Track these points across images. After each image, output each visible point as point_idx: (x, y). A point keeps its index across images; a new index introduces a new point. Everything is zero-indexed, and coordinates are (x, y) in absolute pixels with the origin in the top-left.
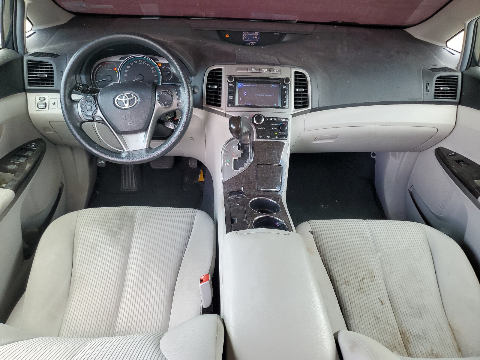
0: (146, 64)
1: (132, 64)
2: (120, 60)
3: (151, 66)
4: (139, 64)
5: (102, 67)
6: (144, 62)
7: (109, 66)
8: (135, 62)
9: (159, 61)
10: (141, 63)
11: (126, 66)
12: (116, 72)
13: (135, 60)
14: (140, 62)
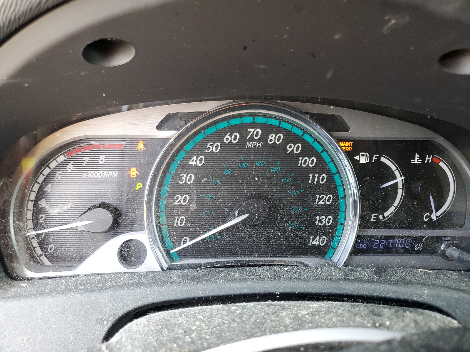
0: (283, 146)
1: (214, 147)
2: (160, 127)
3: (303, 154)
4: (249, 145)
5: (70, 167)
6: (273, 139)
7: (103, 158)
8: (228, 138)
9: (346, 129)
10: (259, 140)
11: (189, 156)
12: (139, 186)
13: (231, 129)
14: (252, 140)
